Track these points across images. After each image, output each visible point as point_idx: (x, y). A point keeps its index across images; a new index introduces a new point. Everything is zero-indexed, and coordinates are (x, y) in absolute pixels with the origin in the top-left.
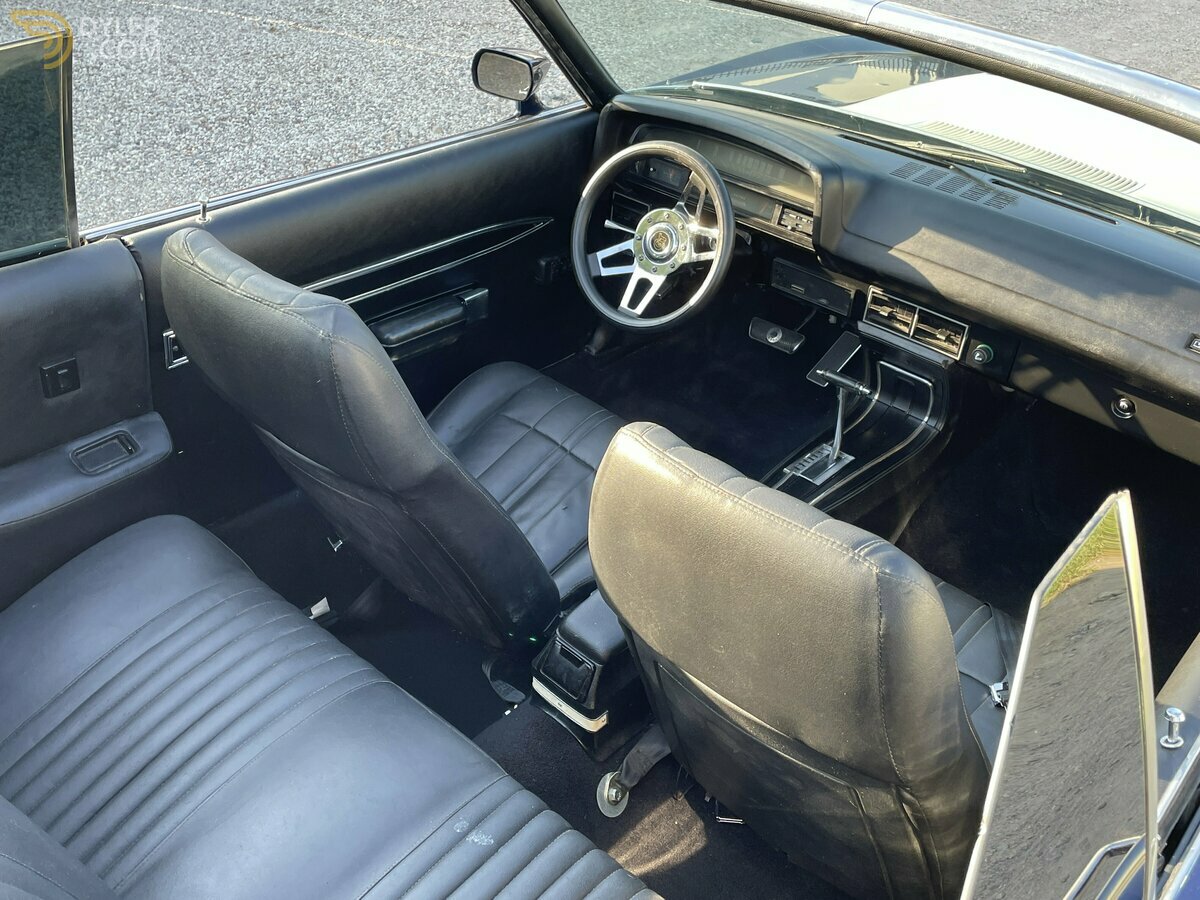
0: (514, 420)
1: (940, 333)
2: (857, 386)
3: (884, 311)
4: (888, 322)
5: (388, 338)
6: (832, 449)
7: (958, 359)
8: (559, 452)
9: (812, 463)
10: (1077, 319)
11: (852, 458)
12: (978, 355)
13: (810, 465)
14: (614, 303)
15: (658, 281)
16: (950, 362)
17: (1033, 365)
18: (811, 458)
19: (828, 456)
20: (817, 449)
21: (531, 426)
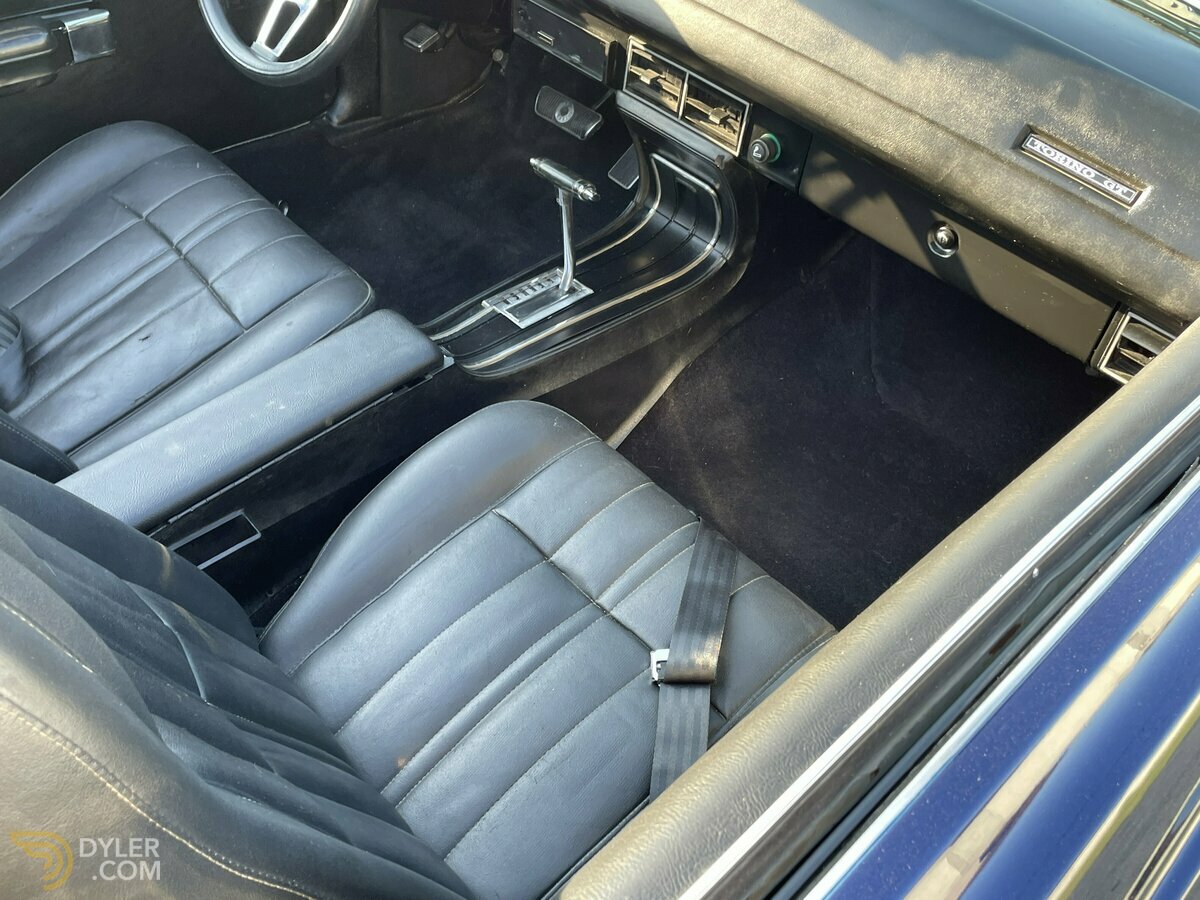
0: (123, 205)
1: (715, 114)
2: (576, 186)
3: (646, 76)
4: (652, 94)
6: (565, 276)
7: (737, 154)
8: (172, 257)
9: (539, 290)
10: (865, 95)
11: (589, 291)
12: (757, 149)
13: (528, 297)
15: (308, 5)
16: (727, 158)
17: (831, 168)
18: (534, 287)
19: (558, 286)
20: (546, 275)
21: (144, 214)
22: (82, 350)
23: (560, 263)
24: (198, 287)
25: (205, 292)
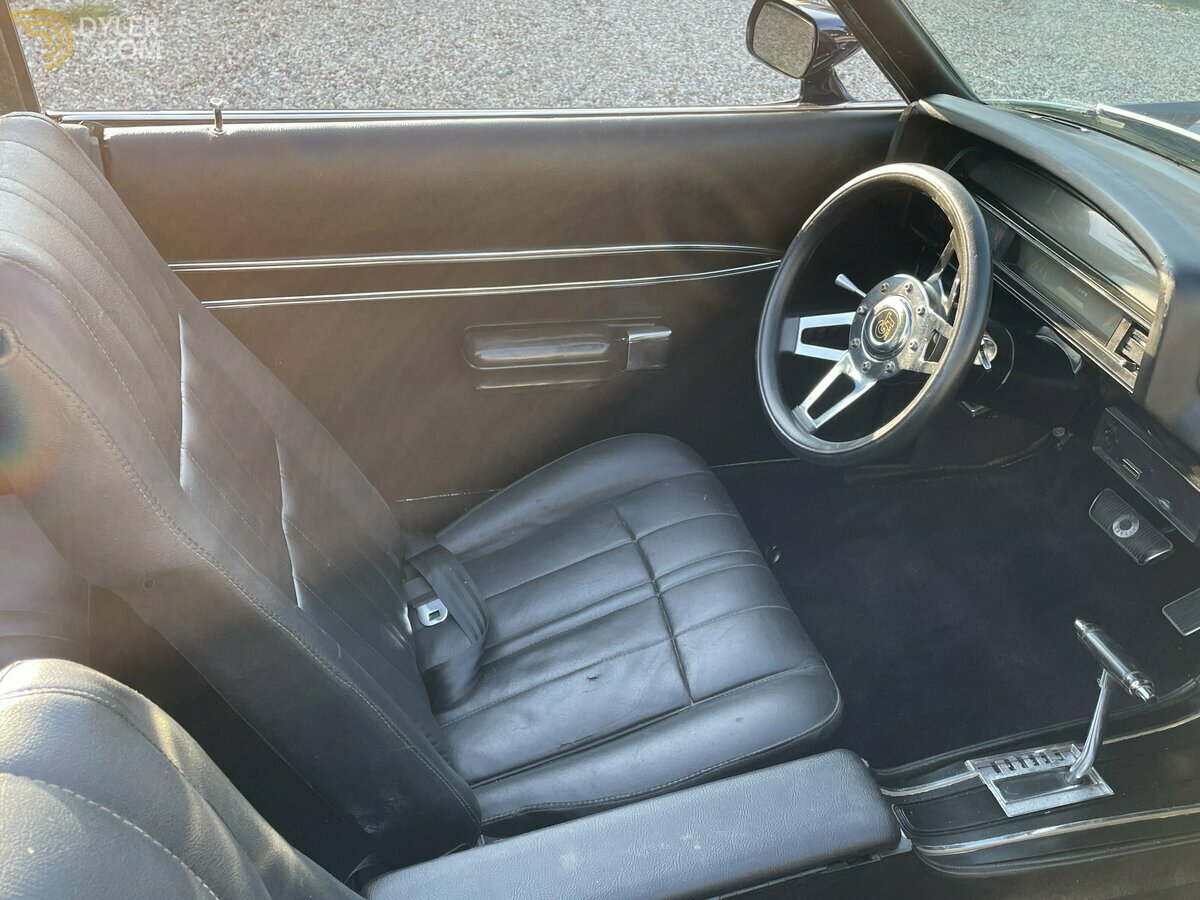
0: (622, 520)
2: (1129, 678)
5: (478, 357)
6: (1081, 758)
8: (648, 592)
9: (1043, 767)
11: (1107, 790)
13: (1025, 771)
14: (791, 400)
15: (865, 385)
18: (1035, 762)
19: (1068, 767)
20: (1055, 747)
21: (638, 536)
22: (532, 669)
23: (1080, 738)
24: (663, 634)
25: (666, 644)
